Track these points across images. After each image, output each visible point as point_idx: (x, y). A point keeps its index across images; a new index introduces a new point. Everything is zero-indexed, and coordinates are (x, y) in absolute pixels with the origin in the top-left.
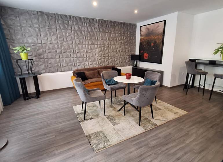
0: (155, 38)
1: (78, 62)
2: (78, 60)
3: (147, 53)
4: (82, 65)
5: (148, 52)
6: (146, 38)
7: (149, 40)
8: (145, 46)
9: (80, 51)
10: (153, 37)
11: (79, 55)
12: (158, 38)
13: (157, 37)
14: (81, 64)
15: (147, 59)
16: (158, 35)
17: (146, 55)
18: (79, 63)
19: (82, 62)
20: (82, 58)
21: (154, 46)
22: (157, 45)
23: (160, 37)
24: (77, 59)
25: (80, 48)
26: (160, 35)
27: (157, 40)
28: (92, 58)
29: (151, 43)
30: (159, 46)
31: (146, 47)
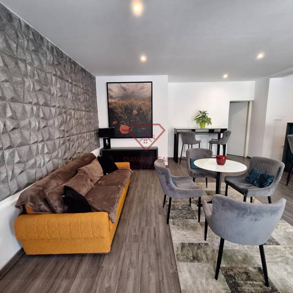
0: (139, 103)
1: (19, 162)
2: (16, 154)
3: (127, 125)
4: (29, 168)
5: (128, 123)
6: (121, 102)
7: (127, 105)
8: (121, 114)
9: (18, 124)
10: (136, 102)
11: (16, 137)
12: (144, 104)
13: (143, 102)
14: (27, 167)
15: (128, 134)
16: (144, 100)
17: (124, 128)
18: (20, 165)
19: (27, 161)
20: (28, 147)
21: (138, 115)
22: (143, 113)
23: (146, 102)
24: (13, 153)
25: (19, 115)
26: (147, 100)
27: (142, 107)
28: (49, 142)
29: (132, 110)
30: (147, 115)
31: (122, 116)
